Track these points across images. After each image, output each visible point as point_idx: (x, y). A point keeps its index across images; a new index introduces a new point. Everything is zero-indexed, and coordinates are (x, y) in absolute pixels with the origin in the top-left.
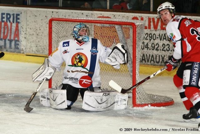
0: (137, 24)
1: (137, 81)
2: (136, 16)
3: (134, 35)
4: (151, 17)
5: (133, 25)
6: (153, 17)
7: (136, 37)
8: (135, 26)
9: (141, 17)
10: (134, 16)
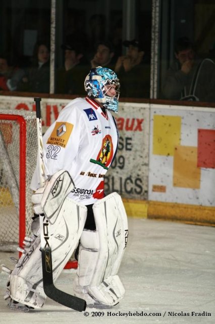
0: (27, 118)
1: (27, 222)
2: (23, 103)
3: (23, 138)
4: (52, 105)
5: (20, 119)
6: (55, 104)
7: (25, 142)
8: (25, 121)
9: (32, 104)
10: (19, 103)
